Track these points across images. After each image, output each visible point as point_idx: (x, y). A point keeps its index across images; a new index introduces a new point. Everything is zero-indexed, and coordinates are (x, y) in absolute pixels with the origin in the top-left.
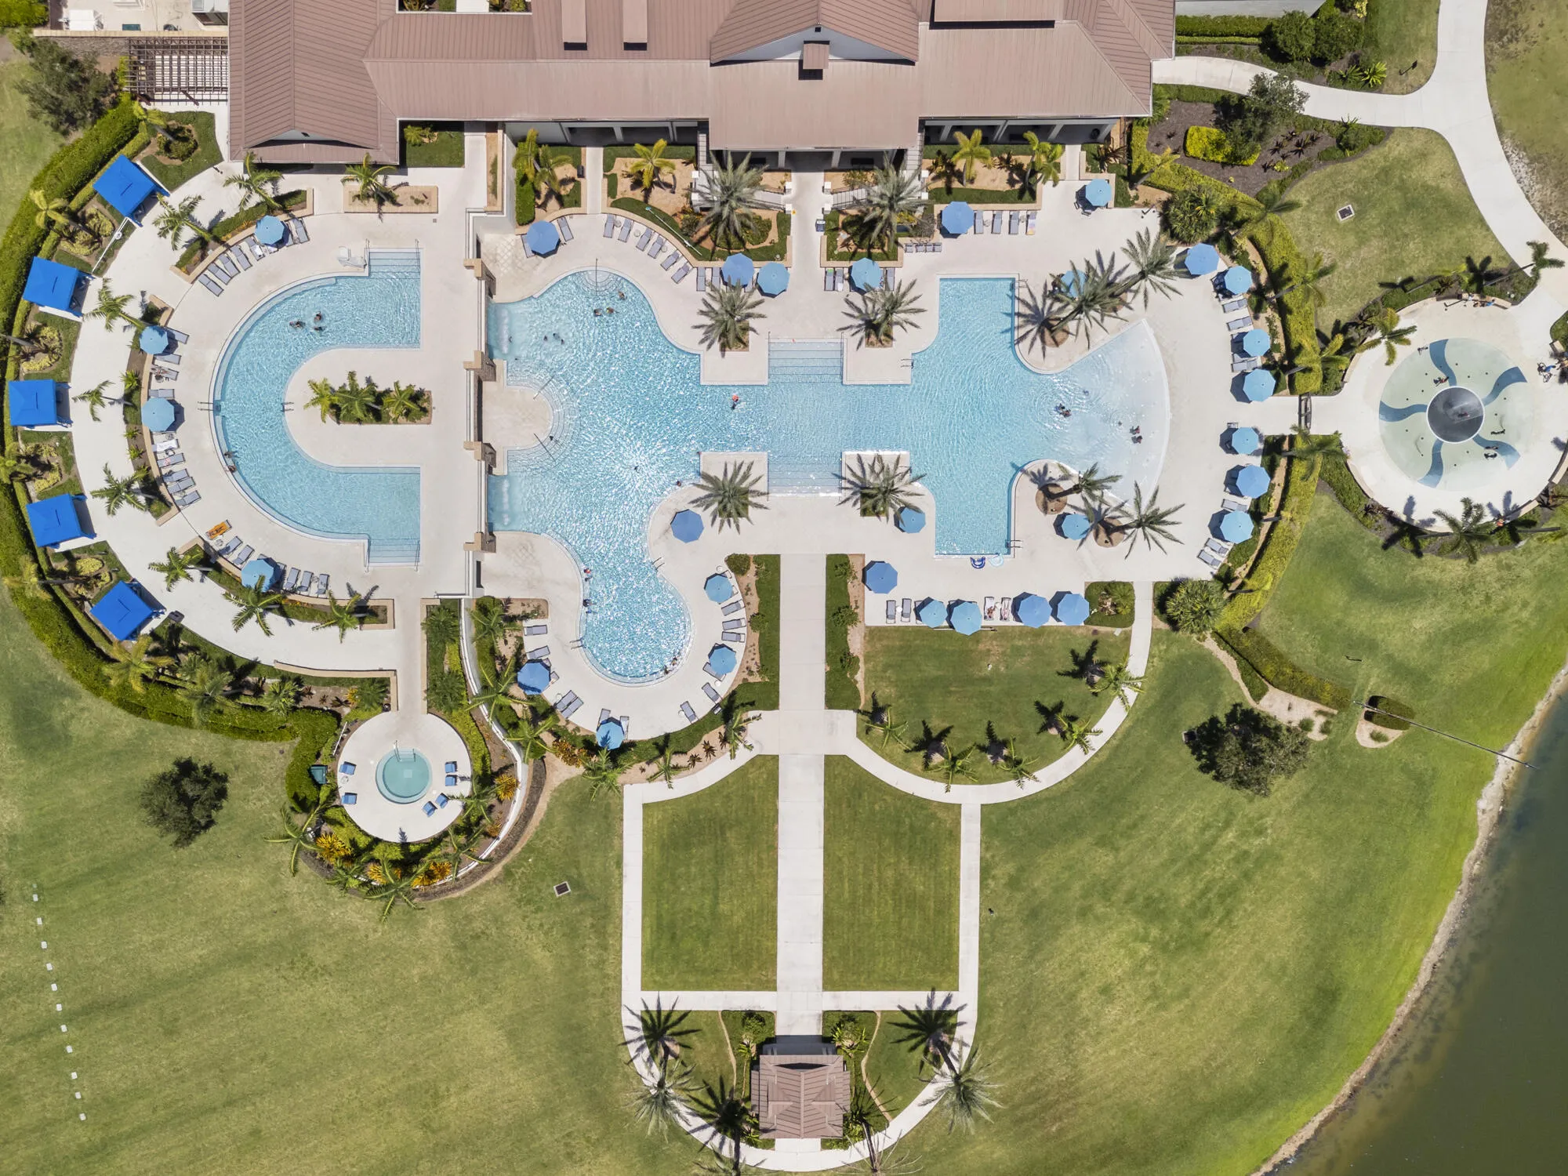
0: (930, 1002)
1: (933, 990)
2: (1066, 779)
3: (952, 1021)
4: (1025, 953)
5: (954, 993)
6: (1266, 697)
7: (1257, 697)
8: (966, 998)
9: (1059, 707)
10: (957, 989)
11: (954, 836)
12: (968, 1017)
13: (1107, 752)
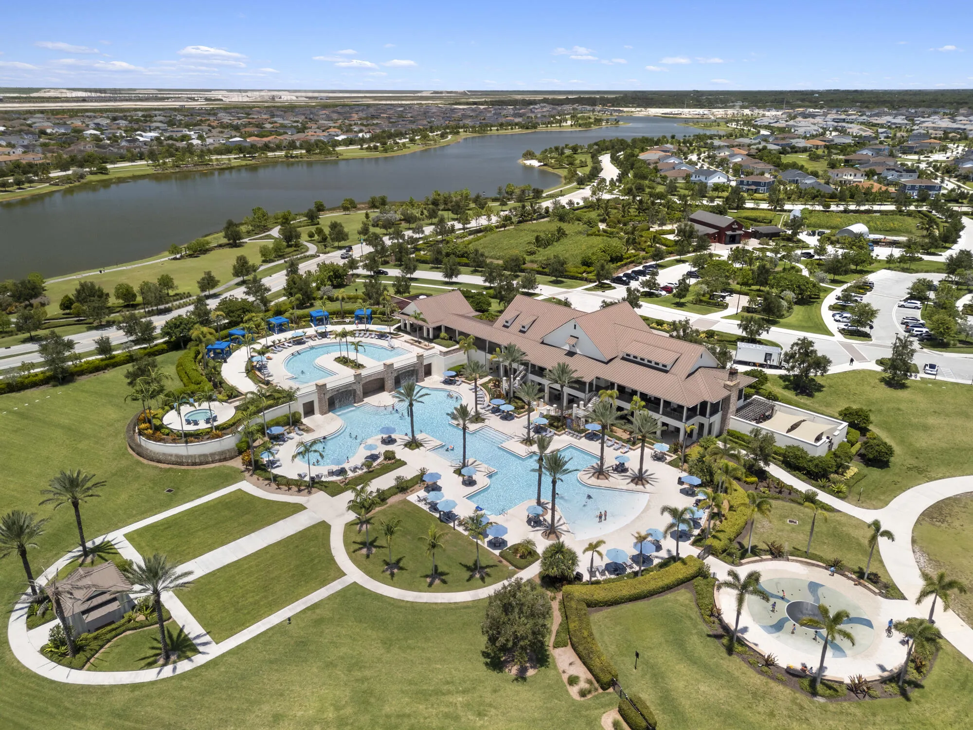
0: (198, 637)
1: (208, 633)
2: (407, 602)
3: (189, 654)
4: (272, 657)
5: (214, 643)
6: (563, 649)
7: (557, 645)
8: (214, 650)
9: (442, 574)
10: (217, 643)
11: (324, 583)
12: (199, 660)
13: (441, 607)
